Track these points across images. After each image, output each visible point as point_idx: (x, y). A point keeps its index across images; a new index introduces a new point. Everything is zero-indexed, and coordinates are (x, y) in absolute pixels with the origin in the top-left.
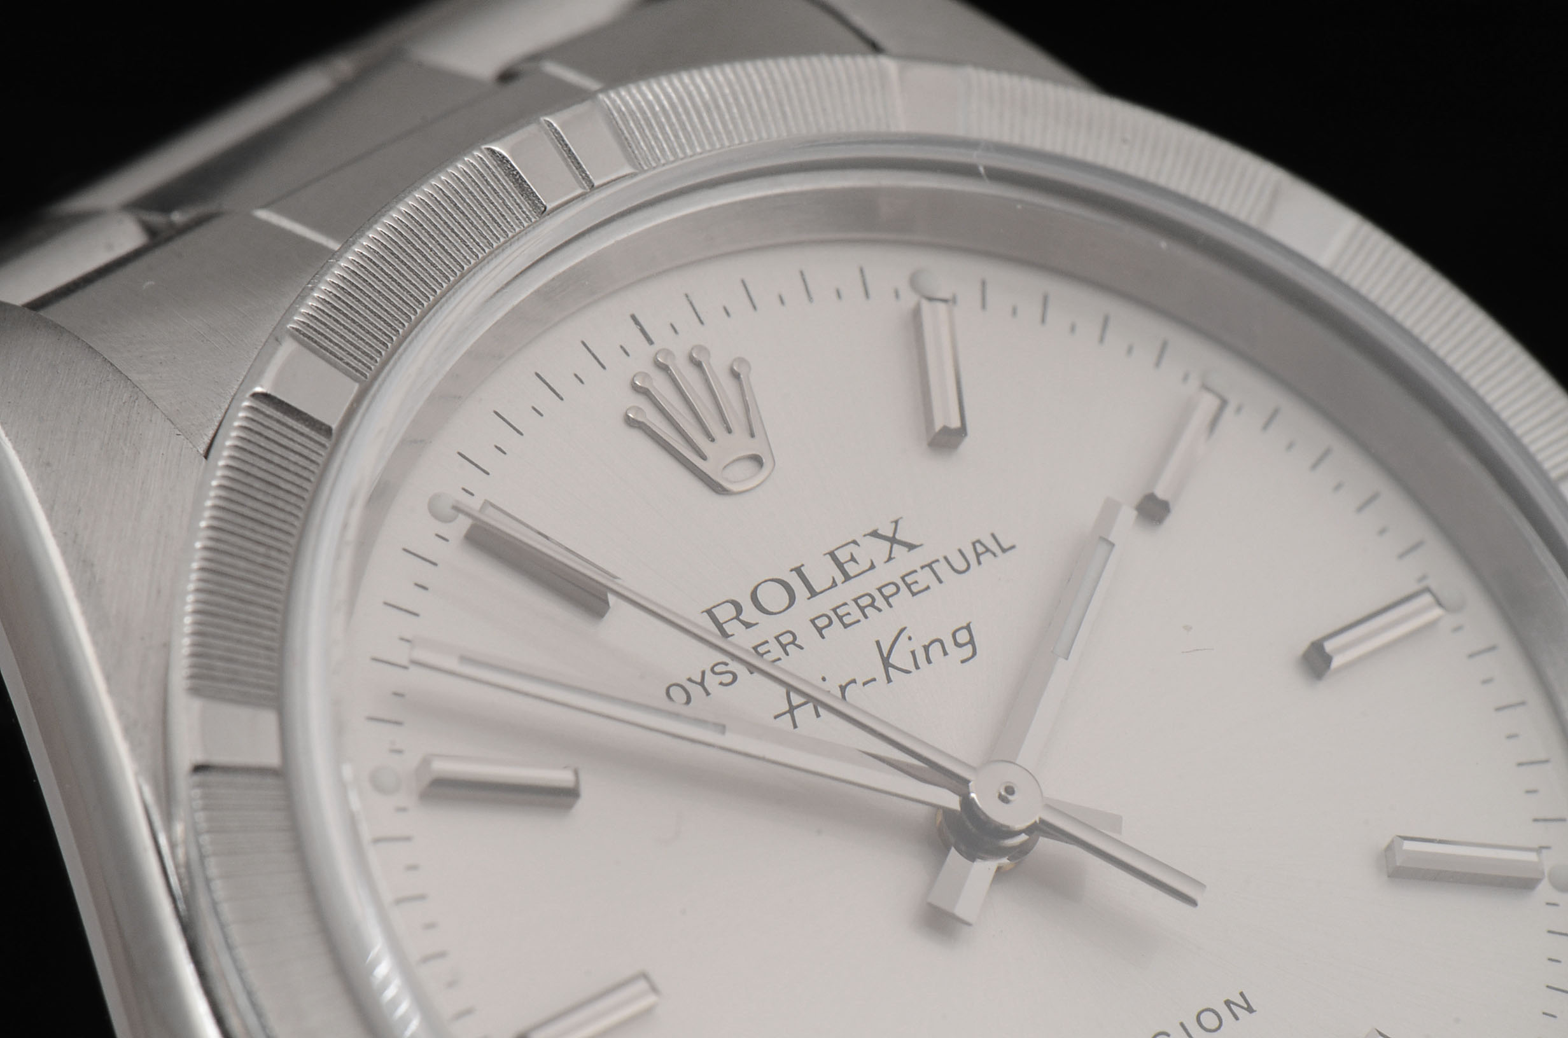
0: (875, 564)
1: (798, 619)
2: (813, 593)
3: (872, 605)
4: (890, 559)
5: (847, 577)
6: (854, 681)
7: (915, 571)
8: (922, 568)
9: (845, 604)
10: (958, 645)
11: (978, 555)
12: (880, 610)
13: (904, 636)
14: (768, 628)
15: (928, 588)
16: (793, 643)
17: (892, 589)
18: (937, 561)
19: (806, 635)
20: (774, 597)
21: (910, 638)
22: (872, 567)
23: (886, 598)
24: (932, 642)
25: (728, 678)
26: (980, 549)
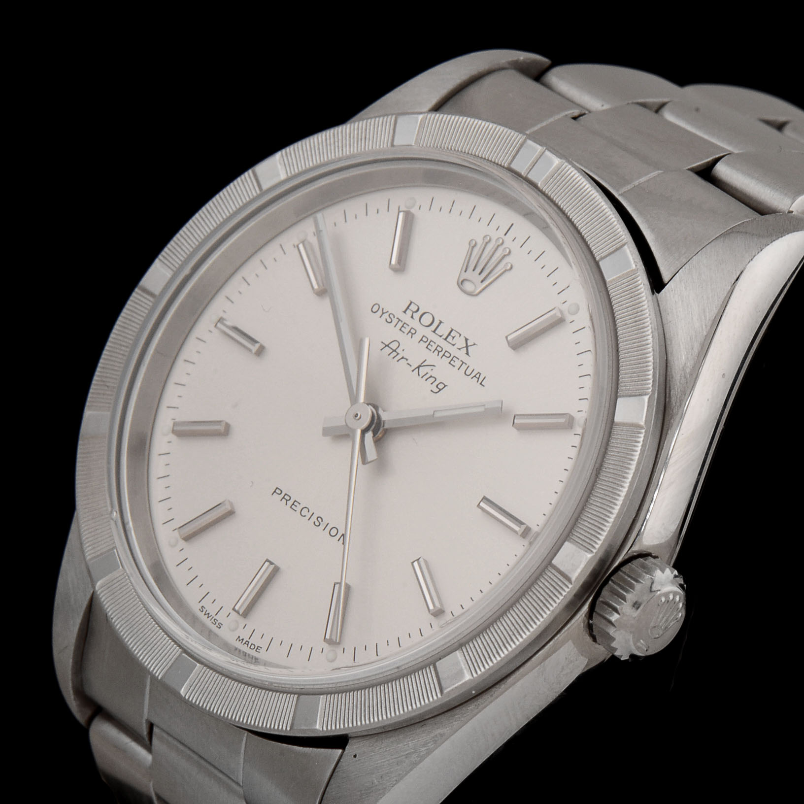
0: (455, 346)
1: (422, 331)
2: (434, 332)
3: (439, 352)
4: (459, 349)
5: (446, 339)
6: (407, 360)
7: (458, 359)
8: (461, 361)
9: (435, 343)
10: (437, 387)
11: (475, 376)
12: (438, 355)
13: (432, 367)
14: (414, 324)
15: (454, 366)
16: (412, 334)
17: (448, 355)
18: (466, 364)
19: (418, 337)
20: (427, 320)
21: (432, 370)
22: (454, 345)
23: (444, 355)
24: (433, 377)
25: (389, 320)
26: (478, 376)
